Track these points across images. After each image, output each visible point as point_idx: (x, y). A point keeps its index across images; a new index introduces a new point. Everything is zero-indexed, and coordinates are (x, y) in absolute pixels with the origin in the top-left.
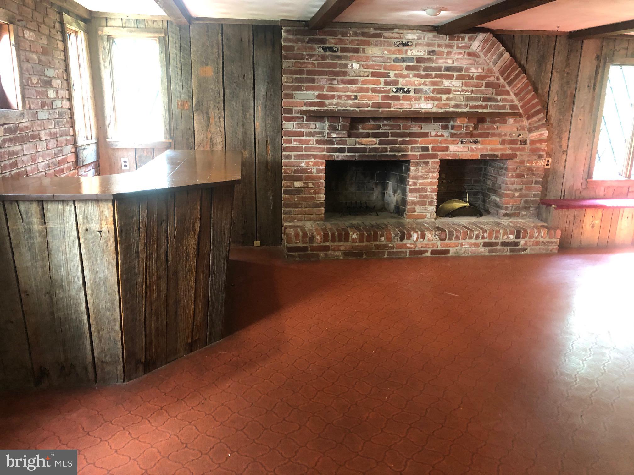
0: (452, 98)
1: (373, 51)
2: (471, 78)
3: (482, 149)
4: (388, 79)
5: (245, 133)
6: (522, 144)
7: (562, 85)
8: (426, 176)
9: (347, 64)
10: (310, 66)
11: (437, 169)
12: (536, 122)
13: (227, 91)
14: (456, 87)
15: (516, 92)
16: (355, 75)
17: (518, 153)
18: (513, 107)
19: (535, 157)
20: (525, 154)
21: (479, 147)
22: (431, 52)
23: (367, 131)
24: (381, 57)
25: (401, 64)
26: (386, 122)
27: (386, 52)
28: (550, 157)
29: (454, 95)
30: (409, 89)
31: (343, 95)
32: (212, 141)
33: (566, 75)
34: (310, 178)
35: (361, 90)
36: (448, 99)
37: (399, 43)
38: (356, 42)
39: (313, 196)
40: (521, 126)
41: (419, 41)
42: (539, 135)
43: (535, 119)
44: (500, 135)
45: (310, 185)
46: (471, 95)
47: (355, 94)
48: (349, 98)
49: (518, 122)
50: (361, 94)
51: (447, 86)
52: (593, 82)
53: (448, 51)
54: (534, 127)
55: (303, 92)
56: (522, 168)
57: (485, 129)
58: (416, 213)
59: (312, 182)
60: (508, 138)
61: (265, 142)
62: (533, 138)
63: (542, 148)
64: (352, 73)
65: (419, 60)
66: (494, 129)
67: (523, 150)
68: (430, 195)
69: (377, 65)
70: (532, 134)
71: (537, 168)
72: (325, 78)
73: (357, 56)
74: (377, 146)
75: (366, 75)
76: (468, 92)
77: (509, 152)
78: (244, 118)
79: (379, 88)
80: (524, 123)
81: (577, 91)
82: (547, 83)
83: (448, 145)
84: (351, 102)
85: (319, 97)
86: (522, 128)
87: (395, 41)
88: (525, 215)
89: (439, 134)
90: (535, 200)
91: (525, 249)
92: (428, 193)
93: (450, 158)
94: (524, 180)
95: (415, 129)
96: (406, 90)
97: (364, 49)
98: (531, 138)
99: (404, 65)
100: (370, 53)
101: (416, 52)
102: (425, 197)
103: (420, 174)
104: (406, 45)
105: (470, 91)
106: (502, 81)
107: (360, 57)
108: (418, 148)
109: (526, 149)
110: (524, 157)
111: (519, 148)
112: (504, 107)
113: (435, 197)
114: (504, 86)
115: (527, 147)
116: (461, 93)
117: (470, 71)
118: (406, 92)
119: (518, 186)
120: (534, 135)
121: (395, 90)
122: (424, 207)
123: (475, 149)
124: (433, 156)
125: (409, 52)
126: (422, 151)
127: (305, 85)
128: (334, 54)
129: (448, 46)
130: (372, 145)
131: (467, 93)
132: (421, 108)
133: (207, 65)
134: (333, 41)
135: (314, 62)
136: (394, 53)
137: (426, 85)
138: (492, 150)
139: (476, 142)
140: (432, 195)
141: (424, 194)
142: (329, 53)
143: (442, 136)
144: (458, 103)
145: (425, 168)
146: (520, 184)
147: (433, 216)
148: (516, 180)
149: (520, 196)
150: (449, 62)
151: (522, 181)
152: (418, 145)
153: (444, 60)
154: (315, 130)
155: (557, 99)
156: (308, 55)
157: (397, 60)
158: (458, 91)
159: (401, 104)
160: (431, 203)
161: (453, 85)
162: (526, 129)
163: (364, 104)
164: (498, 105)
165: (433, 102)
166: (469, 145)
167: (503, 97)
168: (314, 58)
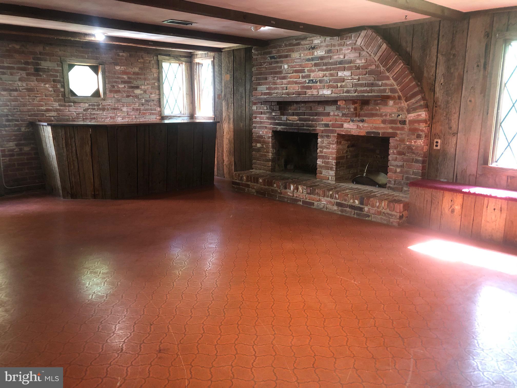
0: (344, 86)
1: (295, 55)
2: (358, 68)
3: (368, 127)
4: (304, 74)
5: (241, 112)
6: (401, 124)
7: (448, 67)
8: (327, 147)
9: (282, 66)
10: (264, 69)
11: (335, 142)
12: (414, 104)
13: (235, 88)
14: (347, 76)
15: (395, 76)
16: (285, 73)
17: (398, 132)
18: (393, 91)
19: (415, 137)
20: (404, 134)
21: (365, 125)
22: (329, 51)
23: (293, 111)
24: (299, 59)
25: (311, 62)
26: (303, 105)
27: (302, 55)
28: (440, 138)
29: (346, 83)
30: (316, 80)
31: (280, 87)
32: (229, 117)
33: (452, 57)
34: (264, 142)
35: (289, 83)
36: (341, 86)
37: (310, 47)
38: (286, 51)
39: (266, 154)
40: (400, 107)
41: (322, 44)
42: (417, 115)
43: (413, 100)
44: (381, 116)
45: (264, 146)
46: (359, 82)
47: (286, 86)
48: (283, 89)
49: (398, 104)
50: (290, 85)
51: (341, 76)
52: (482, 61)
53: (340, 49)
54: (411, 108)
55: (261, 86)
56: (402, 146)
57: (369, 110)
58: (322, 175)
59: (265, 145)
60: (388, 118)
61: (249, 118)
62: (412, 118)
63: (421, 128)
64: (284, 72)
65: (322, 58)
66: (377, 110)
67: (402, 129)
68: (331, 162)
69: (297, 65)
70: (410, 115)
71: (417, 147)
72: (272, 76)
73: (287, 60)
74: (298, 122)
75: (291, 72)
76: (355, 79)
77: (390, 131)
78: (241, 103)
79: (298, 81)
80: (403, 105)
81: (465, 71)
82: (433, 66)
83: (342, 123)
84: (284, 91)
85: (268, 89)
86: (401, 109)
87: (308, 46)
88: (406, 191)
89: (336, 114)
90: (416, 178)
91: (369, 216)
92: (330, 160)
93: (344, 133)
94: (405, 157)
95: (320, 109)
96: (314, 81)
97: (290, 54)
98: (409, 119)
99: (313, 62)
100: (294, 57)
101: (320, 53)
102: (328, 163)
103: (324, 145)
104: (313, 48)
105: (357, 79)
106: (382, 68)
107: (288, 60)
108: (322, 124)
109: (405, 128)
110: (404, 136)
111: (399, 127)
112: (384, 91)
113: (334, 164)
114: (383, 73)
115: (407, 127)
116: (351, 81)
117: (356, 62)
118: (314, 83)
119: (400, 162)
120: (412, 116)
121: (307, 81)
122: (327, 171)
123: (362, 127)
124: (333, 131)
125: (315, 53)
126: (325, 127)
127: (262, 81)
128: (276, 60)
129: (340, 45)
130: (295, 121)
131: (355, 81)
132: (324, 94)
133: (228, 73)
134: (274, 52)
135: (266, 66)
136: (307, 55)
137: (327, 76)
138: (375, 128)
139: (362, 121)
140: (332, 162)
141: (327, 161)
142: (273, 60)
143: (338, 115)
144: (349, 89)
145: (327, 141)
146: (400, 161)
147: (333, 179)
148: (398, 156)
149: (401, 172)
150: (341, 57)
151: (403, 158)
152: (323, 122)
153: (337, 56)
154: (267, 110)
155: (444, 81)
156: (263, 62)
157: (309, 60)
158: (349, 80)
159: (312, 92)
160: (331, 169)
161: (345, 75)
162: (405, 110)
163: (291, 93)
164: (380, 89)
165: (332, 89)
166: (358, 123)
167: (384, 82)
168: (266, 64)
